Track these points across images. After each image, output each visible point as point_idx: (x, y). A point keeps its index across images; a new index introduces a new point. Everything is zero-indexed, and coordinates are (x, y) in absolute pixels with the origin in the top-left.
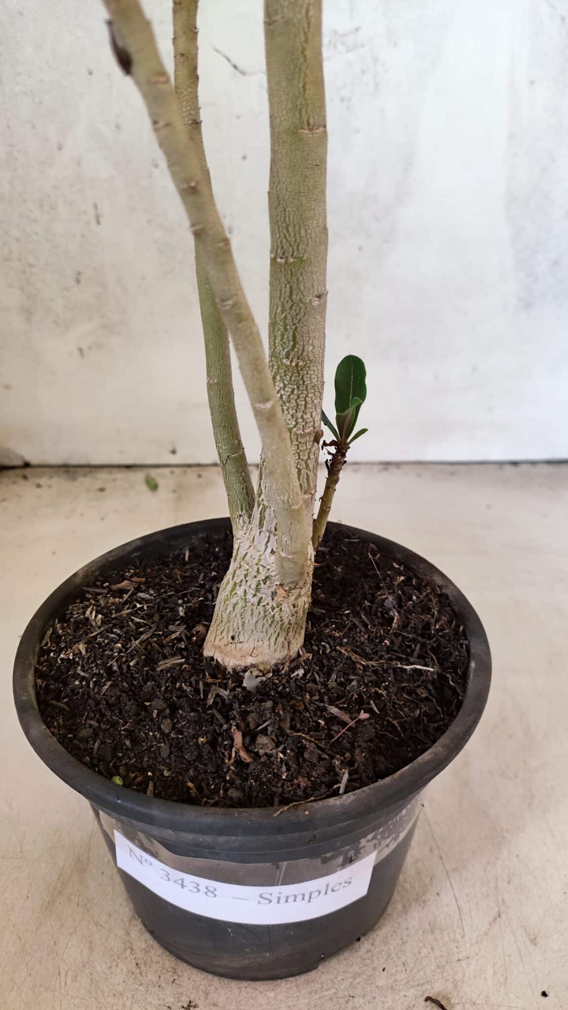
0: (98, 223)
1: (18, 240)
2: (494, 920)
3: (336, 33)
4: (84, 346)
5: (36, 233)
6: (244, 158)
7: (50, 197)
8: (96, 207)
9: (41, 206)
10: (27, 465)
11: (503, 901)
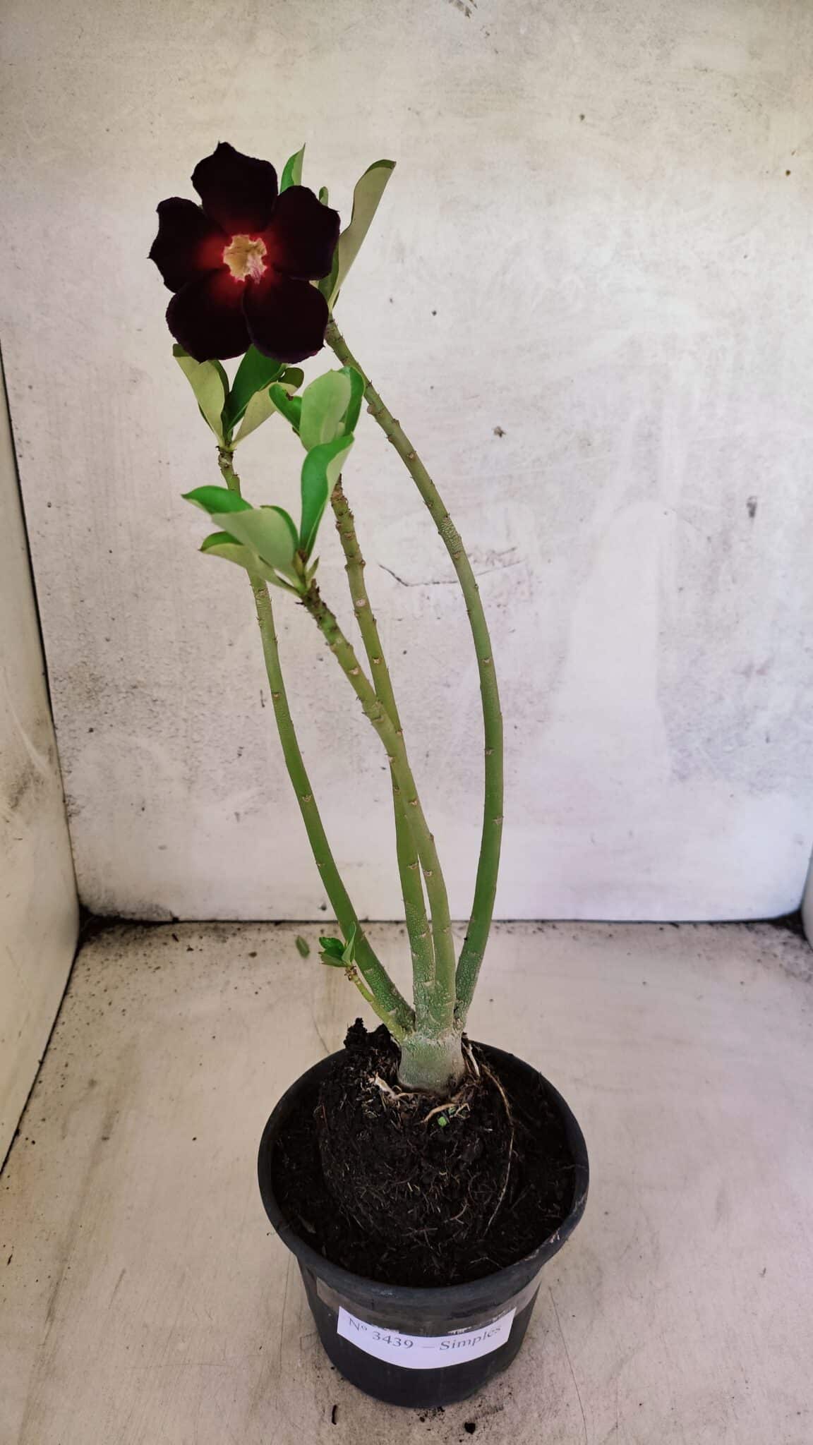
0: (263, 706)
1: (185, 720)
2: (613, 1429)
3: (493, 552)
4: (241, 811)
5: (203, 715)
6: (405, 652)
7: (218, 684)
8: (261, 692)
9: (210, 692)
10: (175, 921)
11: (621, 1413)
